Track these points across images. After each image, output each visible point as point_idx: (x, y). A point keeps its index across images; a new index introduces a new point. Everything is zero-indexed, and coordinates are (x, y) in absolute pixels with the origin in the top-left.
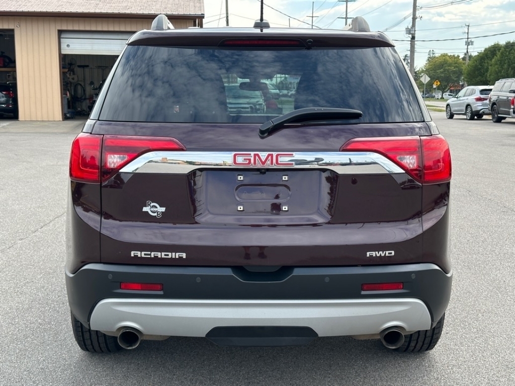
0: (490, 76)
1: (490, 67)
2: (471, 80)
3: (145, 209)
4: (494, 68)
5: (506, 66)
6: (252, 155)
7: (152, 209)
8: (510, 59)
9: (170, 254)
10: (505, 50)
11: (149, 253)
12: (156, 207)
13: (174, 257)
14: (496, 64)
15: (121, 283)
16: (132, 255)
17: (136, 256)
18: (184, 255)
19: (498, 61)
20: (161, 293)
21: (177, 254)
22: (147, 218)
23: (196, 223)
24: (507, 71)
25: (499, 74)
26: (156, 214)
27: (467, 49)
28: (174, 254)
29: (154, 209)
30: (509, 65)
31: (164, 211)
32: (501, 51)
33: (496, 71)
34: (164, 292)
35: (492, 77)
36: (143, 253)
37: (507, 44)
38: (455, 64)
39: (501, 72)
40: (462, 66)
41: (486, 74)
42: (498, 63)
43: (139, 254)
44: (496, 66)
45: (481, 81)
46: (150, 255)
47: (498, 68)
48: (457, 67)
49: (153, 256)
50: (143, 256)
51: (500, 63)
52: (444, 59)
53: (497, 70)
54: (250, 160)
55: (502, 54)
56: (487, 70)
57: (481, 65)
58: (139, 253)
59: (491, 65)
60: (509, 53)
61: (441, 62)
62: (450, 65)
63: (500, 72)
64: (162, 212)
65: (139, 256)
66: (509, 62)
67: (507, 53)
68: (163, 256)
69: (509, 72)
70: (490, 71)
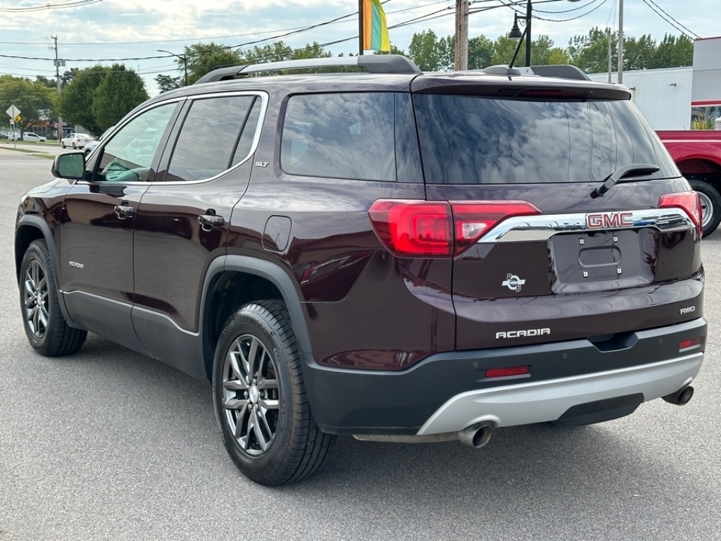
0: (95, 110)
1: (94, 99)
2: (69, 114)
3: (505, 283)
4: (100, 100)
5: (116, 97)
6: (603, 216)
7: (512, 283)
8: (121, 88)
9: (535, 331)
10: (114, 77)
11: (515, 332)
12: (516, 280)
13: (539, 334)
14: (103, 94)
15: (486, 370)
16: (497, 337)
17: (501, 338)
18: (548, 331)
19: (106, 90)
20: (528, 376)
21: (542, 330)
22: (507, 293)
23: (554, 294)
24: (119, 104)
25: (108, 108)
26: (515, 288)
27: (57, 71)
28: (539, 330)
29: (514, 282)
30: (120, 97)
31: (523, 283)
32: (107, 77)
33: (103, 104)
34: (531, 374)
35: (98, 112)
36: (509, 333)
37: (116, 68)
38: (36, 91)
39: (111, 107)
40: (47, 95)
41: (90, 107)
42: (106, 92)
43: (504, 335)
44: (103, 97)
45: (83, 118)
46: (516, 334)
47: (106, 100)
48: (38, 95)
49: (518, 335)
50: (509, 336)
51: (109, 93)
52: (20, 84)
53: (104, 102)
54: (601, 221)
55: (110, 80)
56: (91, 102)
57: (81, 95)
58: (505, 333)
59: (96, 96)
60: (120, 81)
61: (15, 88)
62: (30, 93)
63: (110, 105)
64: (522, 285)
65: (505, 337)
66: (120, 92)
67: (117, 80)
68: (529, 334)
69: (121, 105)
70: (94, 104)
